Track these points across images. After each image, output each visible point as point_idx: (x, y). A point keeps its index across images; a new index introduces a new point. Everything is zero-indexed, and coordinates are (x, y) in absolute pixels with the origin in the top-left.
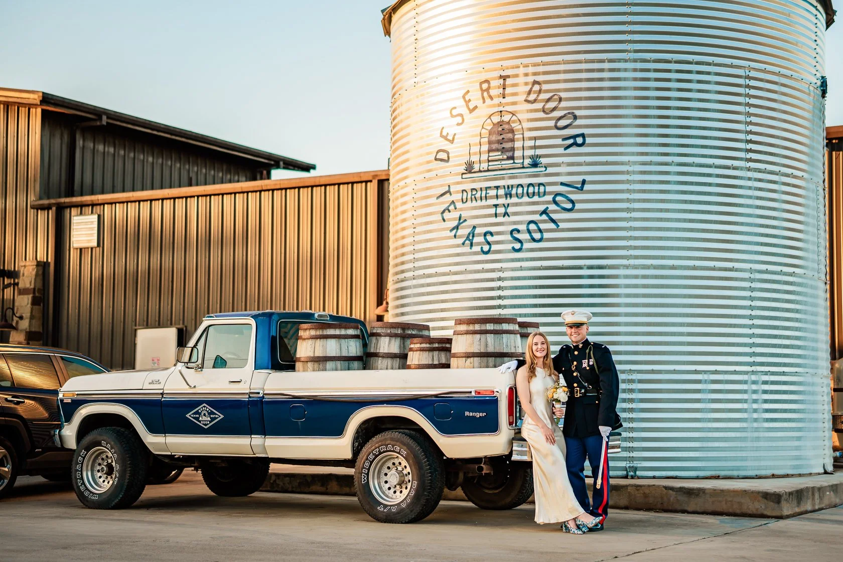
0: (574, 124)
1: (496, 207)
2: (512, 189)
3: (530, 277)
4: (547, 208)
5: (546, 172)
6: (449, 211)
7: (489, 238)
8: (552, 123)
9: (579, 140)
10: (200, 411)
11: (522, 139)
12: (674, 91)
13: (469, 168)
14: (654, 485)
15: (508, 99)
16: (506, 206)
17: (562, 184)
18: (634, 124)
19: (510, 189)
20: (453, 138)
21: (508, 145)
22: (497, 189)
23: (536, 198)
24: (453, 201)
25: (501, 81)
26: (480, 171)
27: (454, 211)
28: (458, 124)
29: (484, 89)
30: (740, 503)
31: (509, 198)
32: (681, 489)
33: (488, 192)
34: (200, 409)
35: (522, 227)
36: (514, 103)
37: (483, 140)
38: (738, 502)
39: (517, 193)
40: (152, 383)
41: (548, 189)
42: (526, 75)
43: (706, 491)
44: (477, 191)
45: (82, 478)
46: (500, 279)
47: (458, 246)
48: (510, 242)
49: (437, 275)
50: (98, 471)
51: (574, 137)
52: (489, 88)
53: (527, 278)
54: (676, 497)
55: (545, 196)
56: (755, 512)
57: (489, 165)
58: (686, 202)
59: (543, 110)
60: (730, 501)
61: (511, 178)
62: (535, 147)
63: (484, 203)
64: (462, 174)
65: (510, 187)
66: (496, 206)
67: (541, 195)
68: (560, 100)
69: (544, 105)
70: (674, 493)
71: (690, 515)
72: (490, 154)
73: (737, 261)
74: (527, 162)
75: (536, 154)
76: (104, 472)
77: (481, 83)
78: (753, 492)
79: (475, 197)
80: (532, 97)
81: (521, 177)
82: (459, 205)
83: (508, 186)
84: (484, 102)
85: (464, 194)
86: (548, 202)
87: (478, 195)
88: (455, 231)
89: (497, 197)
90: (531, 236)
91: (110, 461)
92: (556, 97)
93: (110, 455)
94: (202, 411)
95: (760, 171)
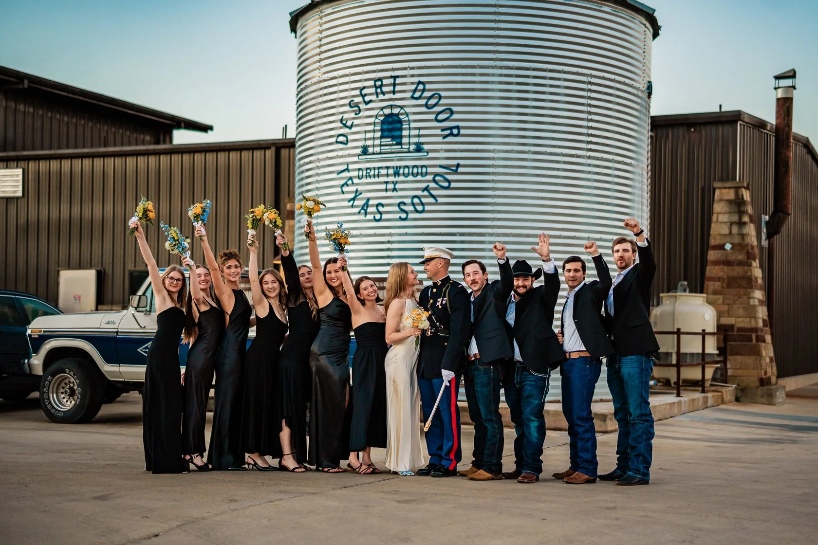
0: (451, 118)
2: (400, 170)
3: (414, 241)
4: (428, 186)
5: (428, 156)
6: (348, 185)
7: (381, 209)
8: (433, 117)
9: (455, 131)
10: (149, 347)
11: (408, 129)
12: (531, 93)
13: (365, 151)
15: (397, 96)
16: (395, 183)
17: (441, 166)
18: (499, 120)
20: (352, 125)
21: (397, 133)
22: (388, 169)
23: (419, 178)
24: (351, 177)
25: (392, 80)
26: (373, 154)
27: (352, 186)
28: (356, 114)
29: (377, 86)
31: (397, 177)
33: (380, 171)
34: (149, 345)
35: (408, 201)
36: (403, 99)
37: (376, 128)
39: (404, 173)
40: (108, 323)
41: (430, 170)
42: (413, 76)
44: (371, 170)
45: (49, 399)
46: (389, 242)
47: (354, 214)
48: (398, 213)
50: (62, 393)
51: (451, 128)
52: (382, 85)
53: (412, 242)
55: (427, 176)
57: (381, 149)
58: (538, 183)
59: (426, 106)
61: (399, 160)
62: (419, 136)
63: (377, 180)
64: (359, 155)
65: (398, 168)
66: (386, 183)
67: (424, 174)
68: (440, 97)
69: (427, 102)
72: (382, 140)
73: (578, 231)
74: (412, 147)
75: (420, 141)
76: (68, 394)
77: (375, 81)
79: (369, 175)
80: (417, 94)
81: (407, 160)
82: (356, 181)
84: (377, 97)
85: (360, 172)
86: (429, 181)
87: (372, 173)
88: (352, 201)
89: (387, 175)
90: (415, 208)
91: (72, 385)
92: (436, 95)
93: (72, 380)
95: (597, 159)
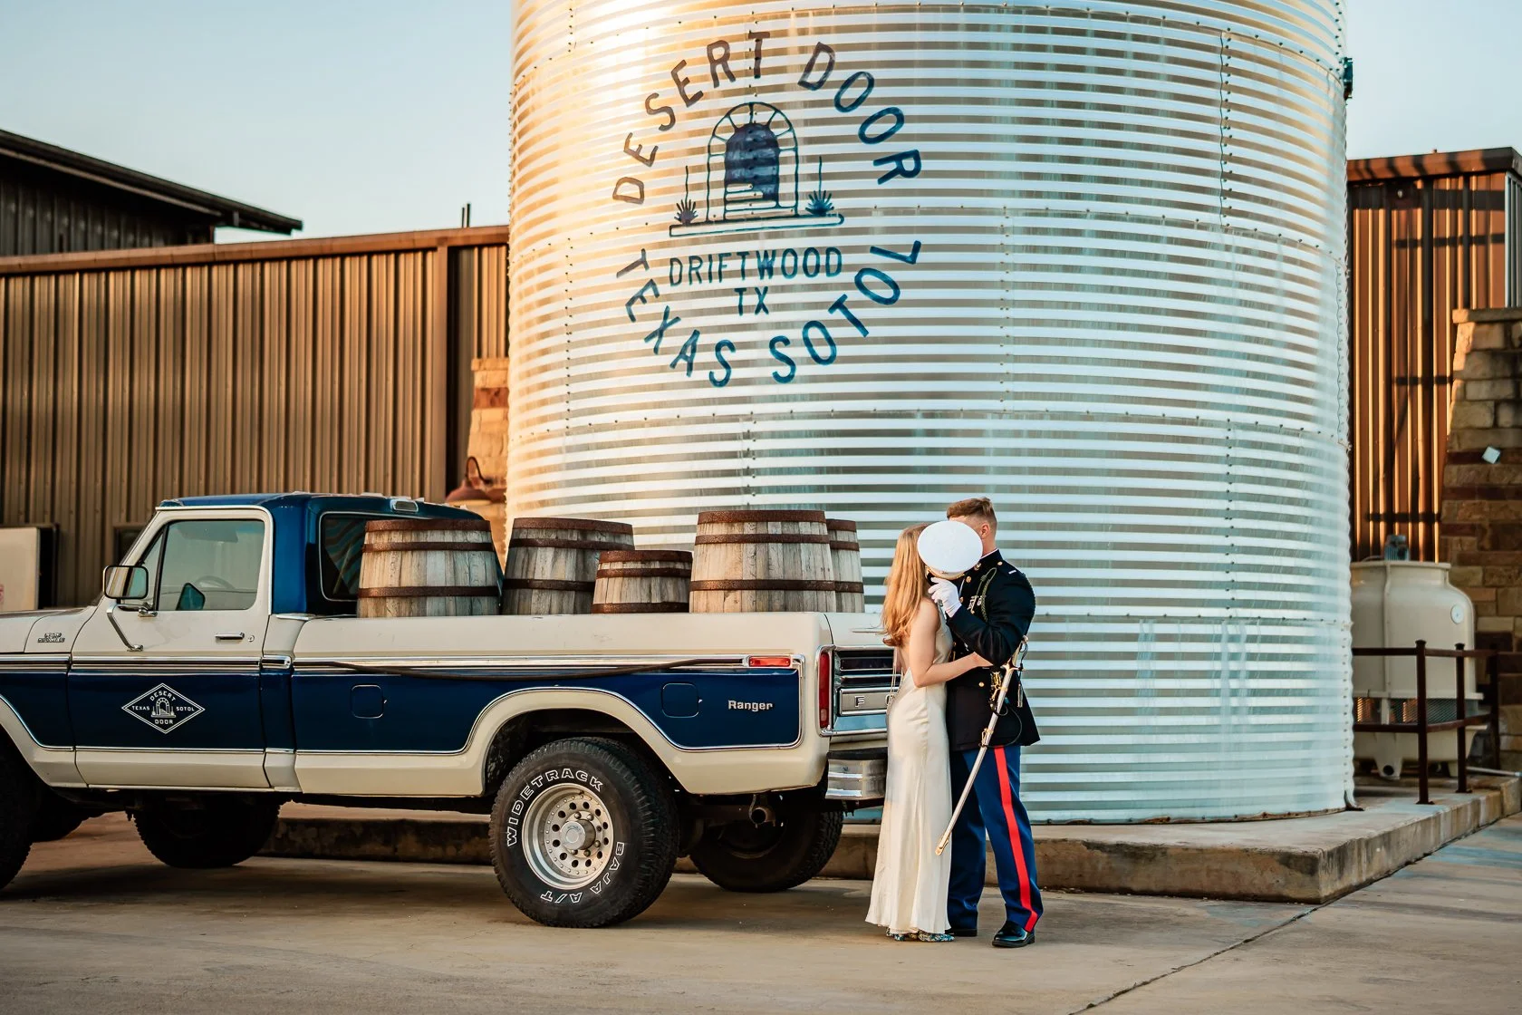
0: (898, 132)
1: (741, 294)
2: (773, 259)
3: (810, 431)
4: (845, 297)
5: (842, 226)
6: (644, 301)
7: (727, 355)
8: (854, 129)
9: (909, 164)
10: (152, 698)
11: (794, 159)
12: (1092, 72)
13: (686, 216)
14: (1065, 840)
15: (766, 80)
16: (762, 292)
17: (874, 250)
18: (1015, 136)
19: (770, 259)
20: (653, 156)
21: (767, 171)
22: (744, 258)
23: (822, 278)
24: (652, 280)
25: (752, 44)
26: (708, 222)
27: (653, 301)
28: (663, 128)
29: (716, 58)
30: (1235, 874)
31: (766, 277)
32: (1119, 849)
33: (724, 263)
34: (152, 694)
35: (795, 334)
36: (779, 88)
37: (713, 160)
38: (1232, 873)
39: (783, 267)
41: (847, 259)
42: (803, 32)
43: (1168, 851)
44: (701, 261)
46: (748, 436)
47: (662, 369)
48: (770, 363)
49: (617, 426)
51: (899, 157)
52: (726, 57)
53: (804, 434)
54: (1108, 863)
55: (841, 273)
56: (1265, 891)
57: (726, 211)
58: (1111, 289)
59: (837, 103)
60: (1217, 871)
61: (770, 236)
62: (820, 177)
63: (716, 284)
64: (671, 227)
65: (770, 254)
66: (741, 291)
67: (832, 271)
68: (871, 83)
69: (839, 94)
70: (1105, 855)
71: (1137, 898)
72: (729, 189)
73: (1204, 405)
74: (804, 204)
75: (822, 190)
77: (711, 47)
78: (1261, 853)
79: (698, 274)
80: (814, 77)
81: (792, 235)
82: (664, 289)
83: (766, 252)
84: (716, 84)
85: (674, 266)
86: (845, 286)
87: (704, 269)
88: (656, 339)
89: (743, 273)
90: (812, 352)
92: (862, 78)
94: (156, 699)
95: (1245, 233)
